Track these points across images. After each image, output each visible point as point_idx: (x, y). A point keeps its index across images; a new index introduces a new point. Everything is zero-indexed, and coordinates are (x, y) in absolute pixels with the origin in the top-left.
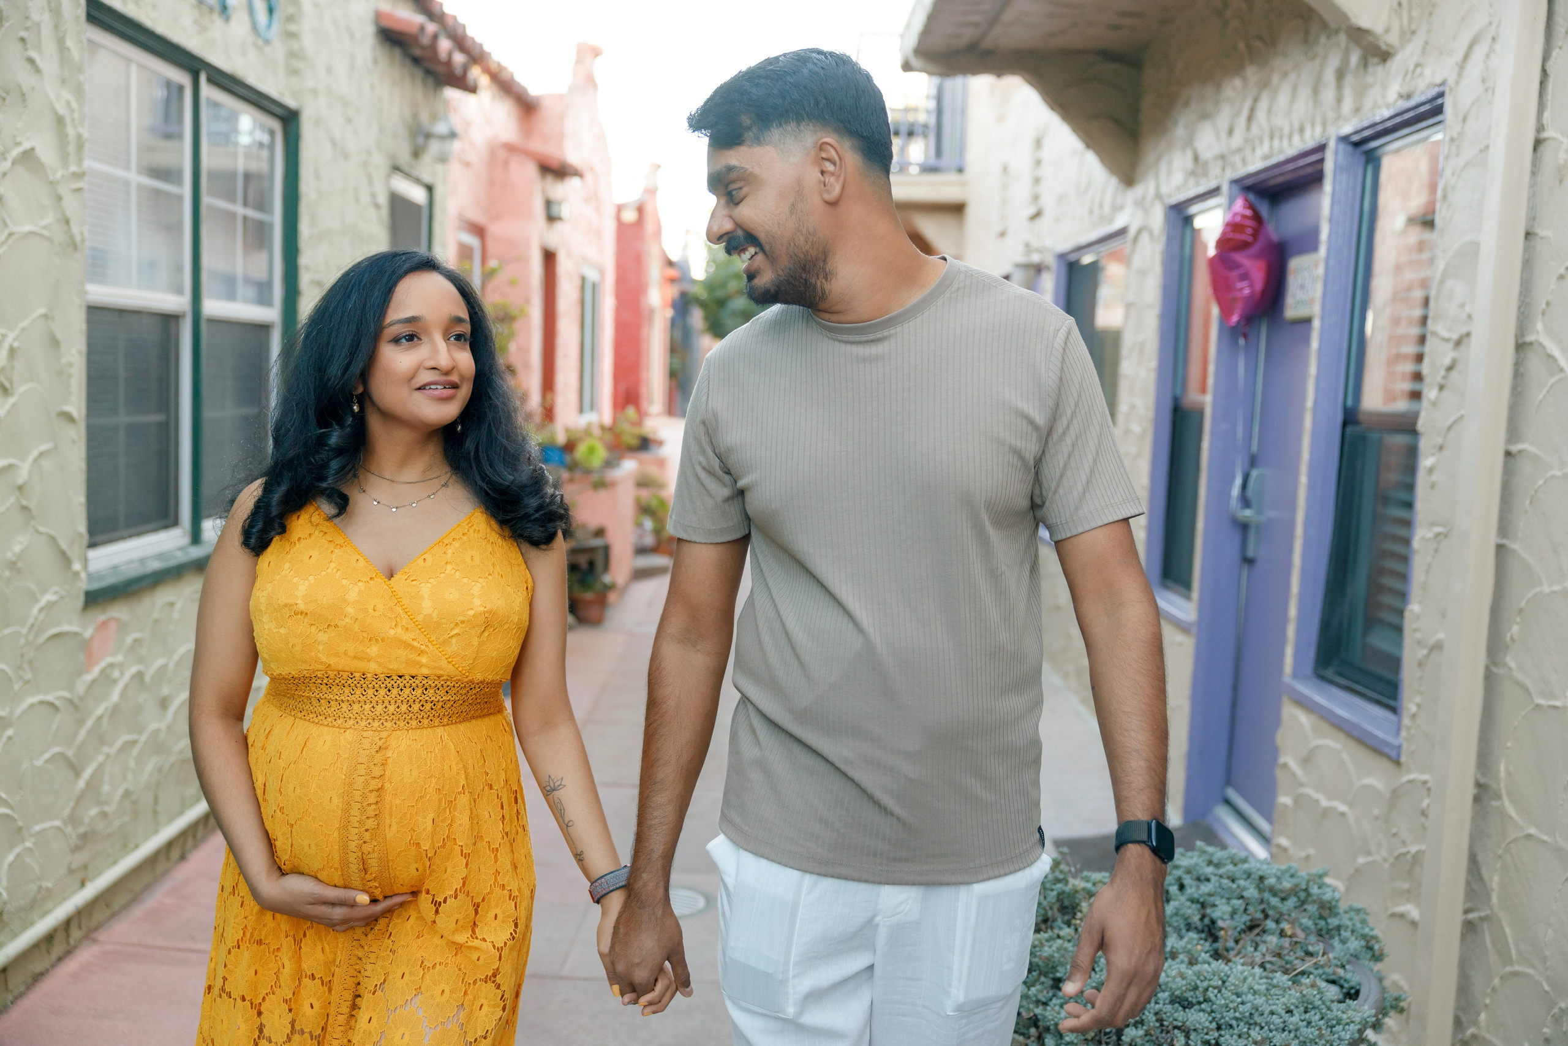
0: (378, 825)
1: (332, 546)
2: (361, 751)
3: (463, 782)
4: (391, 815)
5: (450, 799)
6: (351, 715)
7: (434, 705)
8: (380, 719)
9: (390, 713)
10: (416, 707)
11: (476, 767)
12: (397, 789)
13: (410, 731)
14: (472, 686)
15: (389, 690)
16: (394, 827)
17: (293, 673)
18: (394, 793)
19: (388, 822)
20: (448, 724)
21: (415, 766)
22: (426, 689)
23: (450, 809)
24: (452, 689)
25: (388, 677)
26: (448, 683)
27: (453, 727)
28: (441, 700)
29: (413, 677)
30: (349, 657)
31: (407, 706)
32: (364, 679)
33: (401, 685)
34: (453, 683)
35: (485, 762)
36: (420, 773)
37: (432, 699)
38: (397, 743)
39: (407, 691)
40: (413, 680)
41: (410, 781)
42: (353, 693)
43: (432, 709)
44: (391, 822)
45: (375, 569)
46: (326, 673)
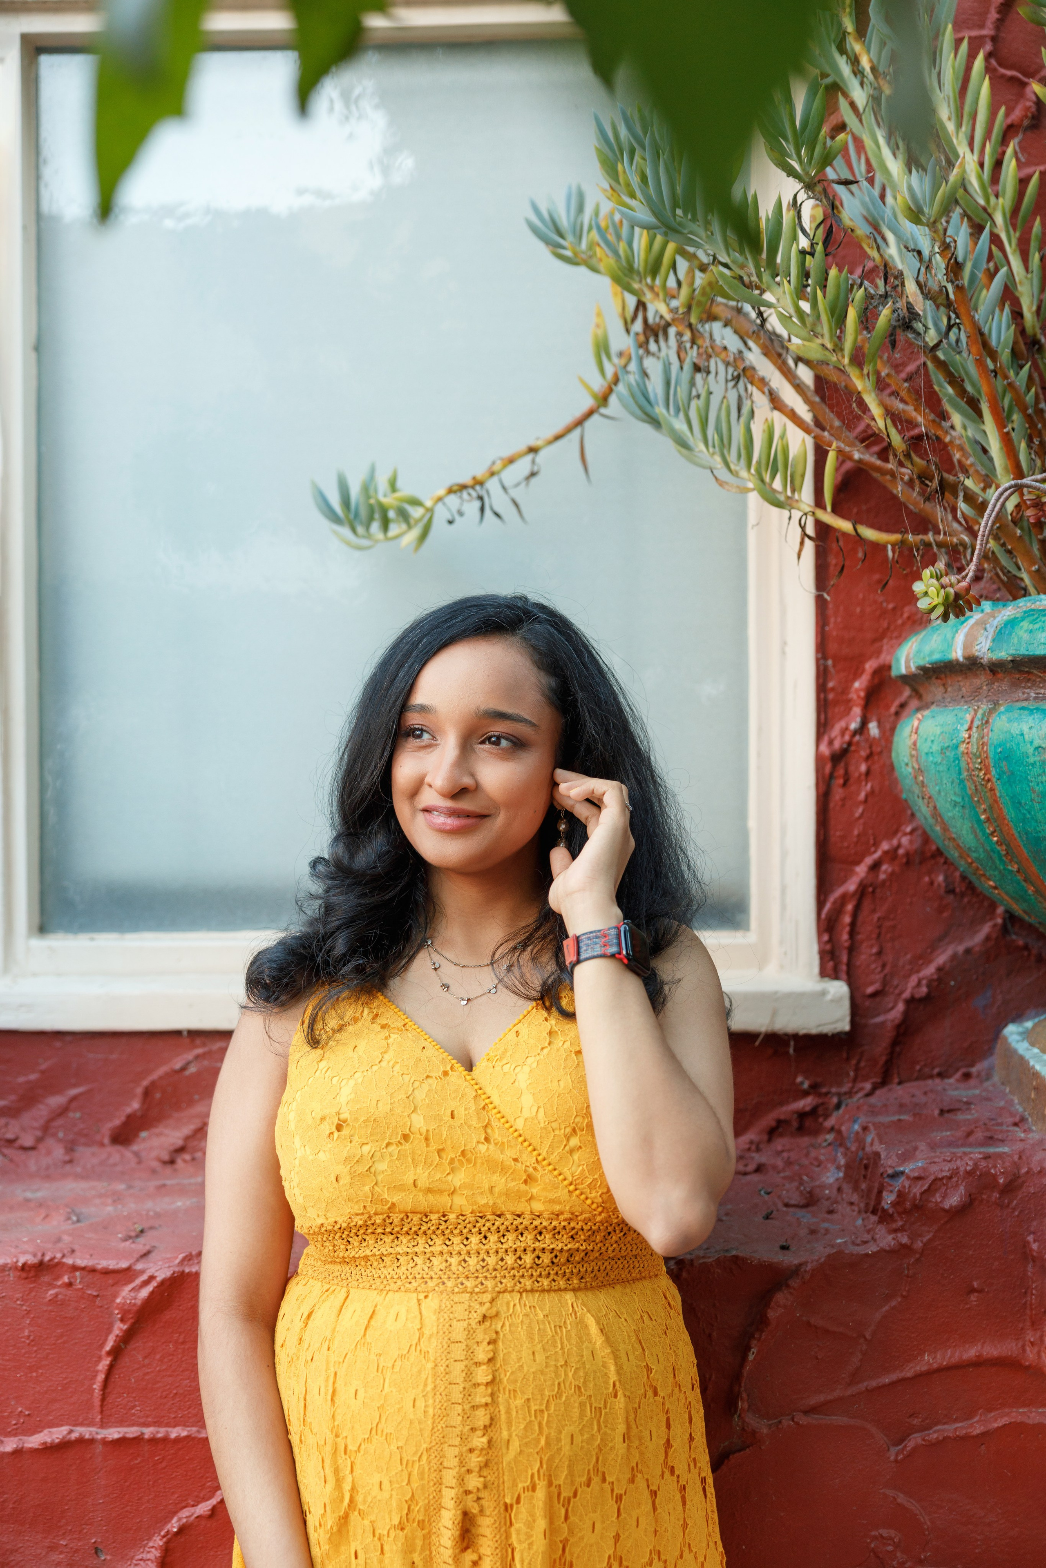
0: (490, 1442)
1: (385, 1033)
2: (454, 1323)
3: (613, 1378)
4: (509, 1424)
5: (598, 1405)
6: (432, 1273)
7: (556, 1256)
8: (477, 1277)
9: (491, 1267)
10: (528, 1259)
11: (631, 1357)
12: (516, 1382)
13: (524, 1294)
14: (610, 1229)
15: (485, 1237)
16: (515, 1445)
17: (340, 1221)
18: (512, 1387)
19: (505, 1434)
20: (579, 1289)
21: (539, 1346)
22: (540, 1233)
23: (599, 1422)
24: (580, 1233)
25: (481, 1217)
26: (573, 1224)
27: (589, 1294)
28: (565, 1248)
29: (519, 1216)
30: (420, 1190)
31: (514, 1258)
32: (446, 1221)
33: (502, 1228)
34: (580, 1223)
35: (643, 1349)
36: (547, 1358)
37: (552, 1247)
38: (508, 1310)
39: (511, 1236)
40: (519, 1220)
41: (533, 1369)
42: (431, 1243)
43: (553, 1263)
44: (510, 1435)
45: (450, 1057)
46: (389, 1217)
